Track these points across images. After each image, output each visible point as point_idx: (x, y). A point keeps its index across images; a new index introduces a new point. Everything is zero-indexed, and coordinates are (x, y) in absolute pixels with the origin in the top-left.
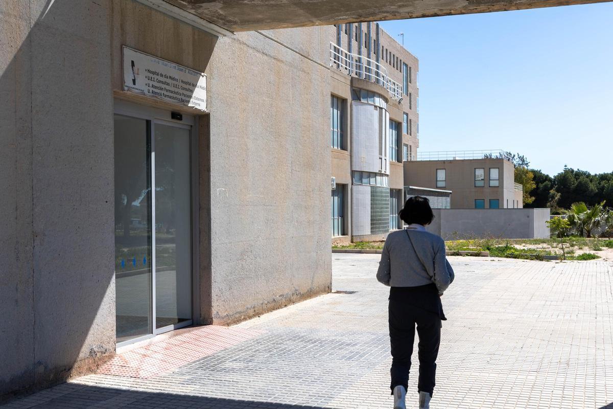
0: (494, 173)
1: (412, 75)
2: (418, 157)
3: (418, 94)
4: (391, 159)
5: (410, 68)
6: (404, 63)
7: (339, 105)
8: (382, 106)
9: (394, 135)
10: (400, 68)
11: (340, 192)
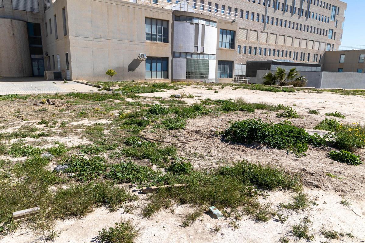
1: (340, 11)
3: (344, 20)
4: (224, 47)
5: (339, 8)
6: (333, 6)
7: (165, 23)
8: (200, 23)
9: (228, 36)
10: (330, 8)
11: (164, 61)
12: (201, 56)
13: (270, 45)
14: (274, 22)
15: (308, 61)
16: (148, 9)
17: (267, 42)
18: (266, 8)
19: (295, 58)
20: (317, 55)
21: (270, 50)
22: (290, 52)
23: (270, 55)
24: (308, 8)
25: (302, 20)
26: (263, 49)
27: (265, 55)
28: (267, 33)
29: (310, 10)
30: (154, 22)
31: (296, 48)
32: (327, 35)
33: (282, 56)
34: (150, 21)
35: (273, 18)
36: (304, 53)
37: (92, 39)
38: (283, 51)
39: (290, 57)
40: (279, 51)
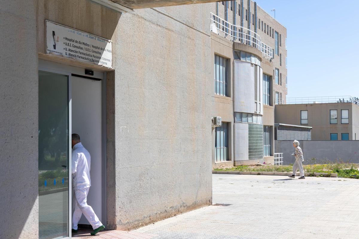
0: (345, 114)
1: (282, 40)
2: (287, 101)
3: (286, 54)
4: (264, 103)
5: (280, 35)
6: (275, 32)
7: (225, 63)
8: (257, 63)
9: (266, 85)
10: (273, 34)
16: (216, 39)
30: (218, 60)
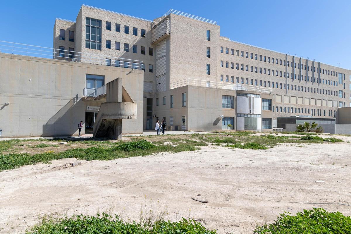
1: (346, 77)
4: (265, 110)
5: (344, 74)
6: (339, 73)
7: (232, 98)
8: (251, 96)
9: (267, 103)
10: (337, 75)
11: (232, 119)
12: (253, 115)
13: (292, 105)
14: (293, 88)
15: (325, 116)
16: (224, 91)
17: (289, 103)
18: (286, 79)
19: (313, 114)
20: (332, 111)
21: (292, 108)
22: (309, 110)
23: (292, 112)
24: (319, 76)
25: (315, 85)
26: (287, 108)
27: (289, 112)
28: (289, 96)
29: (320, 78)
30: (226, 97)
31: (313, 106)
32: (338, 95)
33: (303, 113)
34: (225, 97)
35: (292, 85)
36: (320, 110)
37: (198, 108)
38: (302, 109)
39: (309, 113)
40: (299, 109)
